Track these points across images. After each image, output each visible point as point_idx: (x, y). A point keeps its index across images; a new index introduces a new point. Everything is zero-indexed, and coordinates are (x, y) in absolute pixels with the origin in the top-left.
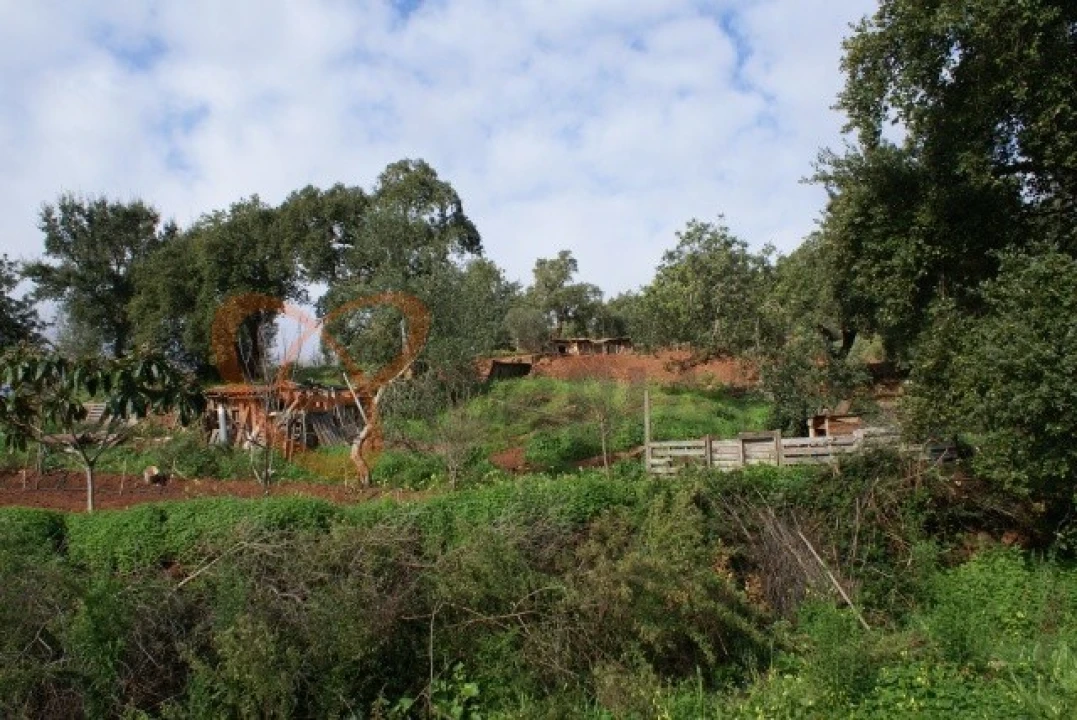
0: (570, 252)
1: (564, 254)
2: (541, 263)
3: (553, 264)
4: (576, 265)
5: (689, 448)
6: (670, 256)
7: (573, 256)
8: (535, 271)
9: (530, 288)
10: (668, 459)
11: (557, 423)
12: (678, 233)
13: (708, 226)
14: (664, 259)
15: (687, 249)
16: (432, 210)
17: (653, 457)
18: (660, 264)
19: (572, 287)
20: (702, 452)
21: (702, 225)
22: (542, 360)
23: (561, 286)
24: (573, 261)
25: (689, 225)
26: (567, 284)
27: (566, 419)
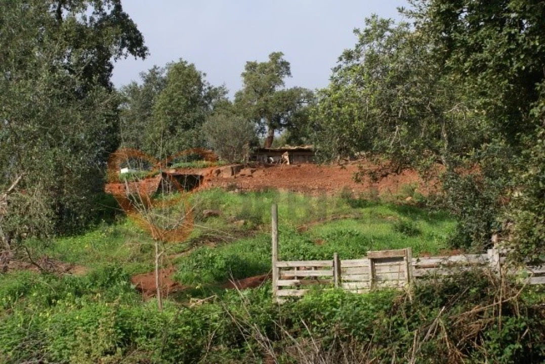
0: (281, 54)
1: (275, 57)
2: (251, 66)
3: (264, 66)
4: (288, 69)
5: (316, 268)
6: (349, 56)
7: (285, 58)
8: (244, 75)
9: (239, 94)
10: (296, 281)
11: (220, 241)
12: (356, 31)
13: (388, 22)
14: (341, 59)
15: (366, 49)
16: (85, 8)
17: (280, 279)
18: (336, 65)
19: (283, 92)
20: (329, 273)
21: (382, 21)
22: (242, 171)
23: (271, 91)
24: (286, 65)
25: (368, 21)
26: (278, 89)
27: (230, 236)
